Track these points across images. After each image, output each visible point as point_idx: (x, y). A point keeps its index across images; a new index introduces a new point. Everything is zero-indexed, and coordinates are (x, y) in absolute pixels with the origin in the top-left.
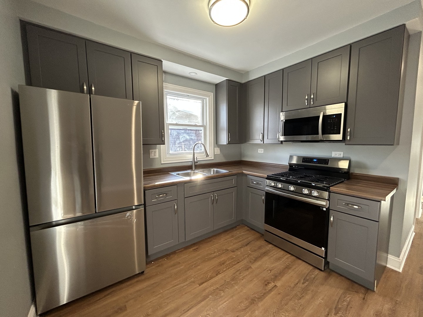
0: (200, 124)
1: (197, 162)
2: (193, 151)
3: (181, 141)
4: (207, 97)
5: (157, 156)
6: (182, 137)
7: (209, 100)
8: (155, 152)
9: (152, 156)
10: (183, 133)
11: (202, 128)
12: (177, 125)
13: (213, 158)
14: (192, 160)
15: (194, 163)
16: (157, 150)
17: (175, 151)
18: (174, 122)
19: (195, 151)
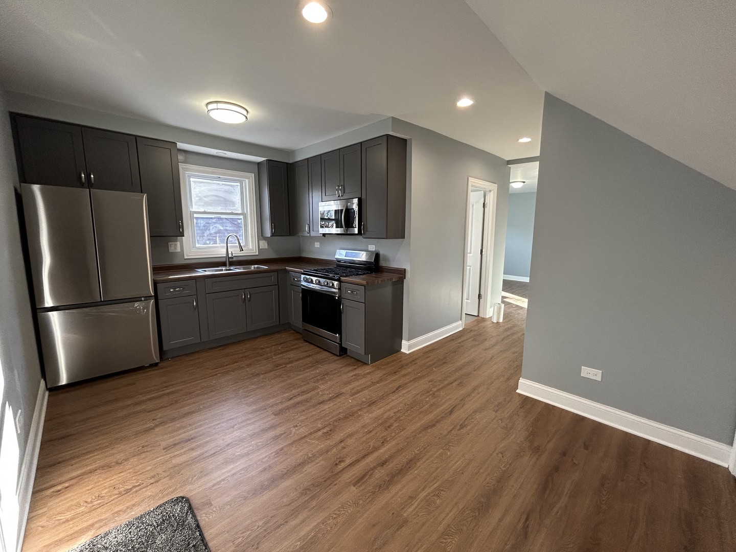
0: (240, 212)
1: (232, 258)
2: (226, 245)
3: (212, 232)
4: (246, 178)
5: (179, 250)
6: (213, 228)
7: (249, 182)
8: (176, 245)
9: (171, 249)
10: (214, 223)
11: (241, 217)
12: (205, 213)
13: (257, 253)
14: (225, 255)
15: (229, 259)
16: (178, 243)
17: (204, 244)
18: (202, 210)
19: (228, 245)
